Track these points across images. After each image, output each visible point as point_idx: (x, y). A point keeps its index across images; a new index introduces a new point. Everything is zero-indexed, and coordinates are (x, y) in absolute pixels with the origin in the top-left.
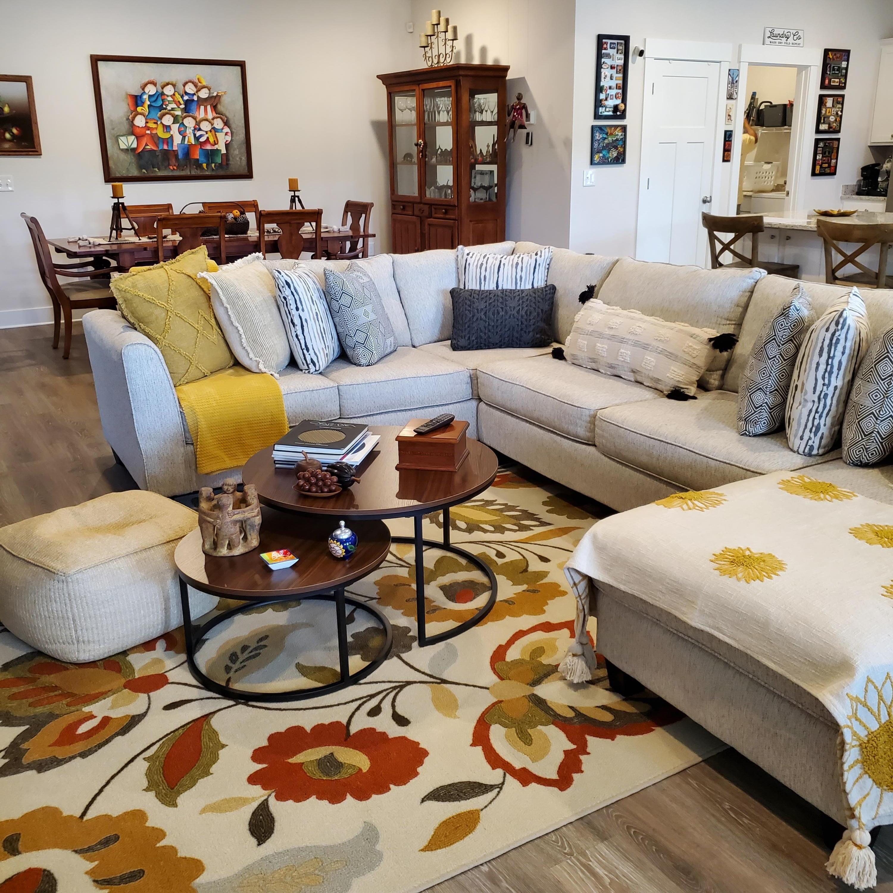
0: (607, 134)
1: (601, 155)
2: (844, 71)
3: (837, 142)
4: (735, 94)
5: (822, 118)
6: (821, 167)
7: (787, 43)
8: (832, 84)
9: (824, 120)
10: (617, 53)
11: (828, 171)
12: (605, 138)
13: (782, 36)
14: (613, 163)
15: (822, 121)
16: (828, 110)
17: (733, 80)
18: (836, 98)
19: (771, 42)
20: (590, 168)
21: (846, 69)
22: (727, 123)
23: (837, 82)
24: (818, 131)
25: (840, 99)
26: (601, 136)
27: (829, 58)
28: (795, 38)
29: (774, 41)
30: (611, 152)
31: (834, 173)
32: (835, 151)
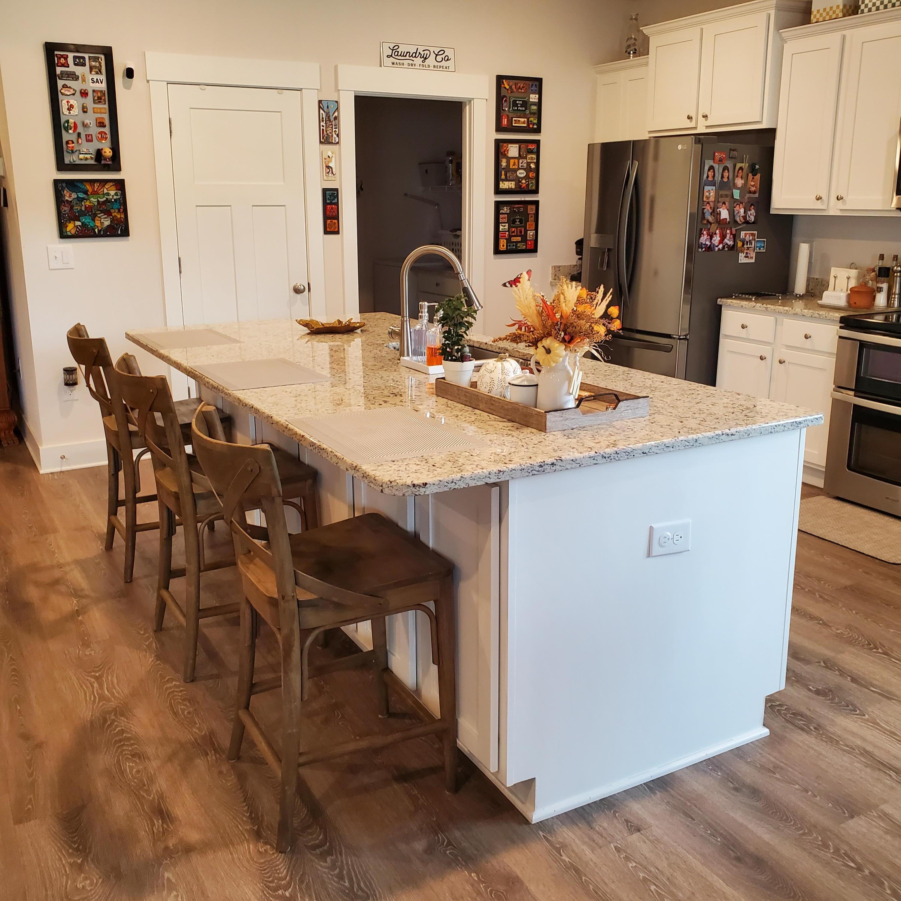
0: (86, 193)
1: (78, 223)
2: (534, 108)
3: (534, 207)
4: (335, 136)
5: (503, 173)
6: (509, 241)
7: (423, 66)
8: (514, 125)
9: (506, 175)
10: (91, 72)
11: (522, 246)
12: (83, 199)
13: (415, 55)
14: (105, 235)
15: (503, 177)
16: (512, 161)
17: (328, 117)
18: (523, 146)
19: (393, 64)
20: (59, 243)
21: (539, 104)
22: (325, 178)
23: (524, 123)
24: (498, 191)
25: (533, 147)
26: (74, 196)
27: (505, 88)
28: (439, 58)
29: (398, 61)
30: (97, 218)
31: (534, 250)
32: (531, 219)
